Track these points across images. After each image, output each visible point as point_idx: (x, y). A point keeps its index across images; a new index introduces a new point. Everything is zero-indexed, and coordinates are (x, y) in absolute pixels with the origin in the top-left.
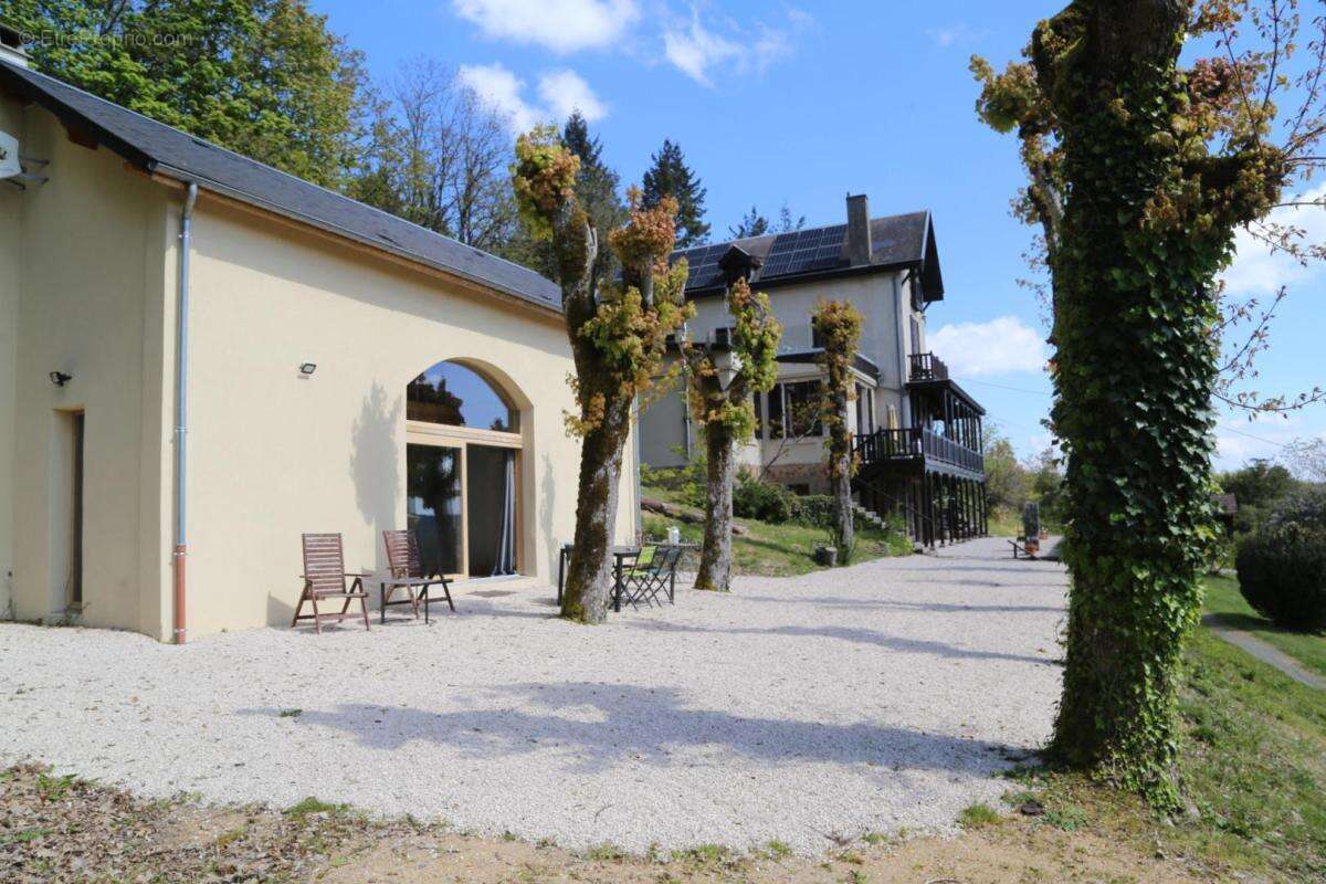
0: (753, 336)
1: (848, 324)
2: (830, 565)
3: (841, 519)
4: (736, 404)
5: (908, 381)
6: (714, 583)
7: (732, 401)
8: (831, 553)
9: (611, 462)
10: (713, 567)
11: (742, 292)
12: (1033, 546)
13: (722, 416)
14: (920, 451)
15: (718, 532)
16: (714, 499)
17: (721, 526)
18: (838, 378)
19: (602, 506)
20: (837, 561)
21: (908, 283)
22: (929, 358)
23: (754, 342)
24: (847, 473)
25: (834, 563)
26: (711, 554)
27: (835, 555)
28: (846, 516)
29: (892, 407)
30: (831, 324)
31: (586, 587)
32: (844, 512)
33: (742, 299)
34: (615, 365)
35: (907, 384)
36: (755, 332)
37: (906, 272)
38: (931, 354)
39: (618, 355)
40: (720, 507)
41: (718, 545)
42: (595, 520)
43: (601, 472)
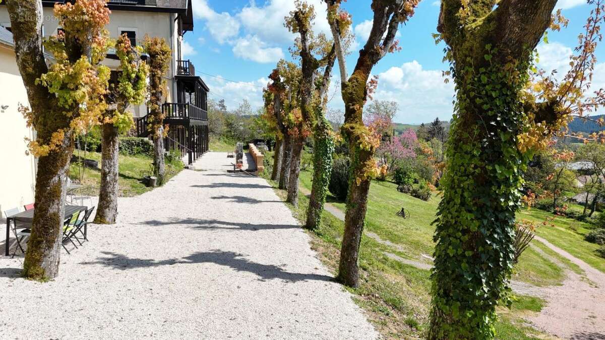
0: (133, 72)
1: (164, 53)
2: (153, 187)
3: (158, 161)
4: (121, 113)
5: (176, 75)
6: (107, 219)
7: (119, 111)
8: (154, 180)
9: (63, 172)
10: (107, 210)
11: (125, 44)
12: (241, 164)
13: (114, 120)
14: (187, 116)
15: (109, 190)
16: (107, 170)
17: (112, 186)
18: (158, 83)
19: (56, 201)
20: (157, 184)
21: (177, 21)
22: (187, 63)
23: (133, 75)
24: (162, 136)
25: (155, 185)
26: (105, 202)
27: (156, 181)
28: (161, 159)
29: (168, 88)
30: (155, 52)
31: (45, 256)
32: (160, 157)
33: (126, 48)
34: (67, 107)
35: (175, 76)
36: (134, 69)
37: (176, 15)
38: (189, 61)
39: (70, 101)
40: (111, 175)
41: (110, 197)
42: (51, 211)
43: (56, 178)
